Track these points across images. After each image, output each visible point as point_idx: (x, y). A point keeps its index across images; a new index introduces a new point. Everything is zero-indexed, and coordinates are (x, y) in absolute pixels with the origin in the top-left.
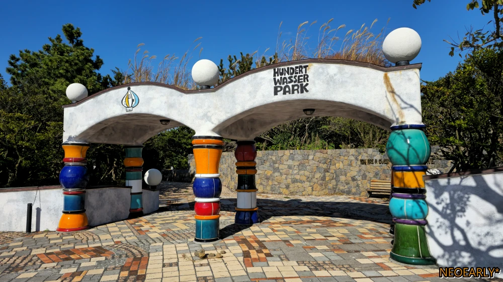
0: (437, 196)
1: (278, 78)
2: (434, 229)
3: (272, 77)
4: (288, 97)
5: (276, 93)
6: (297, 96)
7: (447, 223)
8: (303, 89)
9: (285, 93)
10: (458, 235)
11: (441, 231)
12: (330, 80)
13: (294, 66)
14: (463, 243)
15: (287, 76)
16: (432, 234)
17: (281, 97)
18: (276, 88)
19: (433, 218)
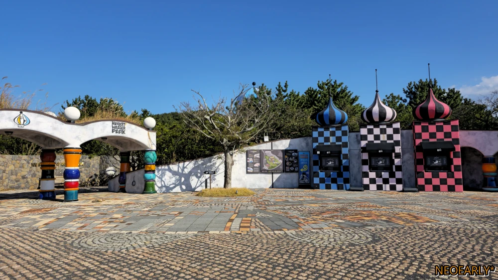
0: (158, 172)
1: (114, 126)
2: (157, 182)
3: (111, 125)
4: (118, 134)
5: (113, 132)
6: (121, 135)
7: (160, 180)
8: (123, 132)
9: (116, 133)
10: (163, 183)
11: (159, 183)
12: (132, 131)
13: (120, 122)
14: (164, 185)
15: (118, 126)
16: (156, 184)
17: (114, 134)
18: (113, 130)
19: (157, 179)
